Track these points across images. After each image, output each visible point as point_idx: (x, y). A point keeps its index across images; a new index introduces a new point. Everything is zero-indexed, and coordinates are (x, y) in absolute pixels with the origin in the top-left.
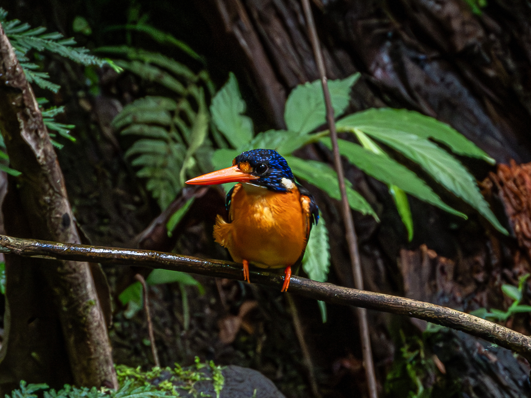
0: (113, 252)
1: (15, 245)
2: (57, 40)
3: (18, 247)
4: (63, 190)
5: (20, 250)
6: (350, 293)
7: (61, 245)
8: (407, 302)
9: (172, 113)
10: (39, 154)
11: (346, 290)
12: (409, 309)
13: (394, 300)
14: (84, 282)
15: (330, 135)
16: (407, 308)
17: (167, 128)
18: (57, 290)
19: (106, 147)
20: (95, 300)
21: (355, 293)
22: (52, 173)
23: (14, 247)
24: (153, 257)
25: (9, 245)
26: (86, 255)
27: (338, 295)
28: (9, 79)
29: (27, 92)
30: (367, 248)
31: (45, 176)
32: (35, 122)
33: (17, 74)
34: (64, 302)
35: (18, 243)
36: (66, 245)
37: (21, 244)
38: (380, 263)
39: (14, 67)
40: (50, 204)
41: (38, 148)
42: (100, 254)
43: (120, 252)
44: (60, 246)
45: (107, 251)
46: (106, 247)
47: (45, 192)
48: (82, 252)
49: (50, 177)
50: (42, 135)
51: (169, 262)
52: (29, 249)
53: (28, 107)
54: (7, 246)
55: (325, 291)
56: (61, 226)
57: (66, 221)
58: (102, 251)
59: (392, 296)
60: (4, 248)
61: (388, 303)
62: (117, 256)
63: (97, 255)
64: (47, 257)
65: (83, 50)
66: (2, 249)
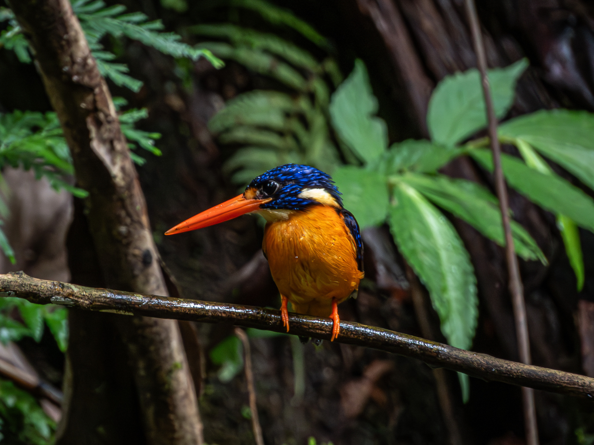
0: (207, 308)
1: (80, 296)
2: (139, 23)
3: (84, 298)
4: (145, 219)
5: (87, 302)
6: (512, 368)
7: (139, 296)
8: (585, 382)
9: (287, 115)
10: (116, 171)
11: (507, 364)
12: (588, 391)
13: (568, 377)
14: (168, 339)
15: (489, 147)
16: (585, 389)
17: (281, 133)
18: (132, 348)
19: (201, 158)
20: (181, 363)
21: (518, 369)
22: (131, 196)
23: (79, 298)
24: (258, 315)
25: (73, 295)
26: (172, 310)
27: (497, 370)
28: (78, 74)
29: (102, 91)
30: (536, 297)
31: (122, 200)
32: (110, 131)
33: (88, 68)
34: (141, 364)
35: (84, 293)
36: (147, 297)
37: (88, 295)
38: (552, 318)
39: (85, 59)
40: (126, 237)
41: (114, 163)
42: (190, 309)
43: (216, 308)
44: (138, 298)
45: (199, 306)
46: (197, 301)
47: (120, 221)
48: (166, 307)
49: (128, 202)
50: (118, 146)
51: (279, 322)
52: (99, 301)
53: (102, 111)
54: (71, 297)
55: (481, 364)
56: (140, 265)
57: (146, 259)
58: (192, 305)
59: (566, 373)
60: (66, 299)
61: (561, 382)
62: (211, 313)
63: (186, 311)
64: (122, 312)
65: (172, 37)
66: (63, 300)
